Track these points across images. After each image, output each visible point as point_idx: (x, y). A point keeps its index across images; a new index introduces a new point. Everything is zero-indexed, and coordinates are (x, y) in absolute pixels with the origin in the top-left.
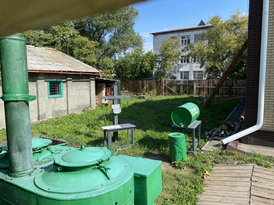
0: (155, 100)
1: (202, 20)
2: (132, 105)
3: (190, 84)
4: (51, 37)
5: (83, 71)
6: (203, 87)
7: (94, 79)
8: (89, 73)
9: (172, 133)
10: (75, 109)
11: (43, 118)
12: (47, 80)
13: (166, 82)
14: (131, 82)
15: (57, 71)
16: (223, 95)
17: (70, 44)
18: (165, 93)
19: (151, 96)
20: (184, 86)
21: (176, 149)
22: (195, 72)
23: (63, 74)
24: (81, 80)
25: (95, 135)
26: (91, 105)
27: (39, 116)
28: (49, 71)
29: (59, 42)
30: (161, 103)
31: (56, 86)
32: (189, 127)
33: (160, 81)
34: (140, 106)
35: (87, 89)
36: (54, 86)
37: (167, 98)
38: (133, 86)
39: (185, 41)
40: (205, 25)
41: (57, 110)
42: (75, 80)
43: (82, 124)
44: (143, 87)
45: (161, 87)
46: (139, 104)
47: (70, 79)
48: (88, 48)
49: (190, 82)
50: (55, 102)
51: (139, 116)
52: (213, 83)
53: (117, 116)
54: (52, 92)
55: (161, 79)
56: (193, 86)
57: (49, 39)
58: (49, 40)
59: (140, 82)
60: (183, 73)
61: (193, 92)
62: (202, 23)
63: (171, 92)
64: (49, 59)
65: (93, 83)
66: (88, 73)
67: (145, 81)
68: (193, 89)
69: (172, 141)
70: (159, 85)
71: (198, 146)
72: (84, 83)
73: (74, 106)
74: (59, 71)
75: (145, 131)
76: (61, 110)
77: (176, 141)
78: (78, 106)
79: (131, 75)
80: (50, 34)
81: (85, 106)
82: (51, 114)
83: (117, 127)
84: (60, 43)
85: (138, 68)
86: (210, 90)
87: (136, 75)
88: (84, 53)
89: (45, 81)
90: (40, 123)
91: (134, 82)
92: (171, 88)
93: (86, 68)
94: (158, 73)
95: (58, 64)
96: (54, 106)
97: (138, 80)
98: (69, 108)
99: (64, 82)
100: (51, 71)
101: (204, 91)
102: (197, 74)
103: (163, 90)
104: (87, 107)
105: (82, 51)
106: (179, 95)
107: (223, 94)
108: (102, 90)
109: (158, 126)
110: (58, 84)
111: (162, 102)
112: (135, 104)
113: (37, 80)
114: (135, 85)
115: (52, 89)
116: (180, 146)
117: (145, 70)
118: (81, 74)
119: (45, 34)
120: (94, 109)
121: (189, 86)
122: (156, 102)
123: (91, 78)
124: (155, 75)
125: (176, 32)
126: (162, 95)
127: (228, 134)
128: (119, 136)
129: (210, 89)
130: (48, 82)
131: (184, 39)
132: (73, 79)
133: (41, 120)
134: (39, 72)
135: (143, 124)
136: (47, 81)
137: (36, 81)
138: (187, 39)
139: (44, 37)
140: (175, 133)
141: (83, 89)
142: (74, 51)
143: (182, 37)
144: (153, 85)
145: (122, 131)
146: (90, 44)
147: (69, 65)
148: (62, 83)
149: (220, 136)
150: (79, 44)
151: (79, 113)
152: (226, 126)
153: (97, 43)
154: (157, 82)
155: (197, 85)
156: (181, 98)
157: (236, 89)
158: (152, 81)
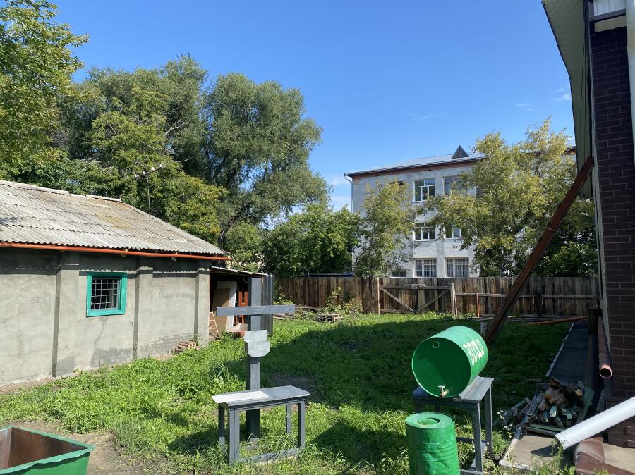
0: (360, 324)
1: (460, 147)
2: (301, 337)
3: (441, 288)
4: (114, 174)
5: (180, 250)
6: (473, 294)
7: (208, 270)
8: (197, 254)
9: (417, 415)
10: (155, 346)
11: (65, 371)
12: (88, 270)
13: (385, 281)
14: (300, 282)
15: (113, 249)
16: (523, 315)
17: (159, 191)
18: (382, 307)
19: (349, 316)
20: (426, 291)
21: (431, 464)
22: (449, 260)
23: (128, 256)
24: (174, 272)
25: (195, 418)
26: (196, 338)
27: (54, 366)
28: (94, 247)
29: (134, 186)
30: (375, 332)
31: (110, 286)
32: (464, 395)
33: (370, 279)
34: (322, 340)
35: (188, 296)
36: (104, 286)
37: (388, 321)
38: (305, 290)
39: (425, 190)
40: (467, 156)
41: (106, 348)
42: (158, 272)
43: (164, 388)
44: (329, 293)
45: (373, 295)
46: (320, 333)
47: (146, 268)
48: (202, 202)
49: (440, 281)
50: (103, 329)
51: (320, 366)
52: (497, 284)
53: (259, 364)
54: (98, 301)
55: (373, 274)
56: (449, 293)
57: (109, 178)
58: (109, 181)
59: (323, 281)
60: (423, 262)
61: (451, 307)
62: (460, 152)
63: (396, 306)
64: (98, 221)
65: (205, 281)
66: (193, 254)
67: (333, 280)
68: (450, 300)
69: (418, 439)
70: (367, 289)
71: (490, 455)
72: (181, 279)
73: (153, 339)
74: (118, 249)
75: (337, 409)
76: (118, 348)
77: (428, 440)
78: (163, 340)
79: (299, 264)
80: (113, 167)
81: (180, 340)
82: (90, 358)
83: (258, 395)
84: (135, 188)
85: (317, 248)
86: (490, 302)
87: (311, 264)
88: (191, 212)
89: (81, 274)
90: (55, 383)
91: (308, 281)
92: (397, 297)
93: (191, 243)
94: (364, 260)
95: (120, 232)
96: (99, 338)
97: (317, 276)
98: (140, 344)
99: (130, 277)
100: (98, 248)
101: (475, 303)
102: (454, 264)
103: (376, 302)
104: (187, 341)
105: (187, 207)
106: (415, 314)
107: (521, 312)
108: (227, 298)
109: (372, 393)
110: (116, 281)
111: (375, 329)
112: (310, 335)
113: (59, 270)
114: (311, 288)
115: (98, 293)
116: (441, 455)
117: (335, 251)
118: (175, 257)
119: (101, 168)
120: (203, 346)
121: (439, 291)
122: (363, 329)
123: (200, 269)
124: (358, 264)
125: (404, 172)
126: (376, 312)
127: (569, 416)
128: (262, 421)
129: (489, 299)
130: (90, 277)
131: (422, 187)
132: (154, 270)
133: (59, 375)
134: (66, 248)
135: (330, 389)
136: (87, 274)
137: (56, 274)
138: (428, 187)
139: (97, 175)
140: (425, 416)
141: (179, 295)
142: (167, 208)
143: (416, 183)
144: (352, 287)
145: (272, 408)
146: (207, 192)
147: (149, 234)
148: (125, 280)
149: (546, 424)
150: (181, 192)
151: (163, 356)
152: (560, 392)
153: (223, 190)
154: (363, 282)
155: (458, 289)
156: (421, 321)
157: (553, 299)
158: (350, 279)
